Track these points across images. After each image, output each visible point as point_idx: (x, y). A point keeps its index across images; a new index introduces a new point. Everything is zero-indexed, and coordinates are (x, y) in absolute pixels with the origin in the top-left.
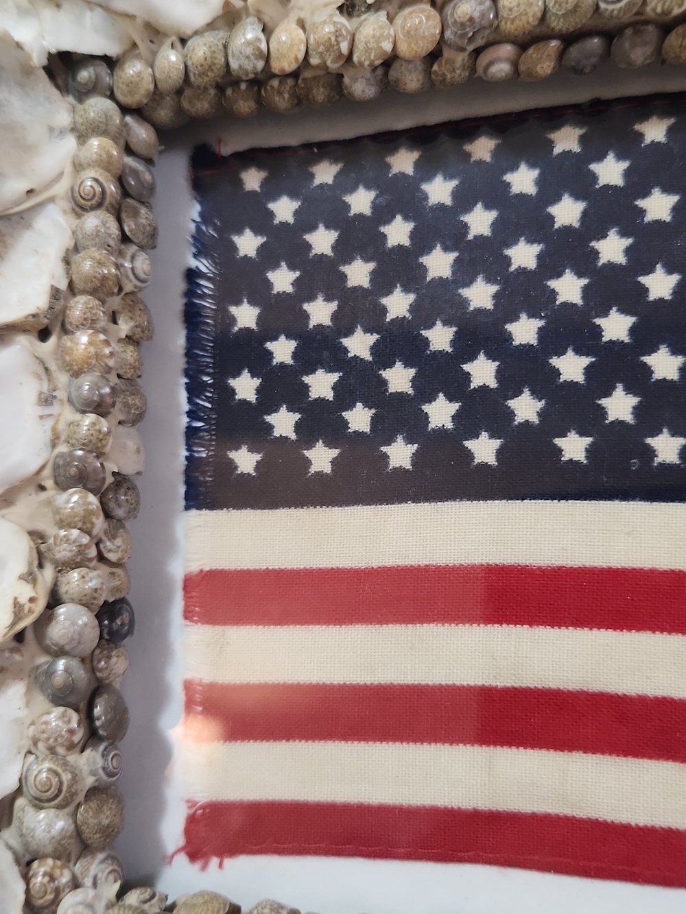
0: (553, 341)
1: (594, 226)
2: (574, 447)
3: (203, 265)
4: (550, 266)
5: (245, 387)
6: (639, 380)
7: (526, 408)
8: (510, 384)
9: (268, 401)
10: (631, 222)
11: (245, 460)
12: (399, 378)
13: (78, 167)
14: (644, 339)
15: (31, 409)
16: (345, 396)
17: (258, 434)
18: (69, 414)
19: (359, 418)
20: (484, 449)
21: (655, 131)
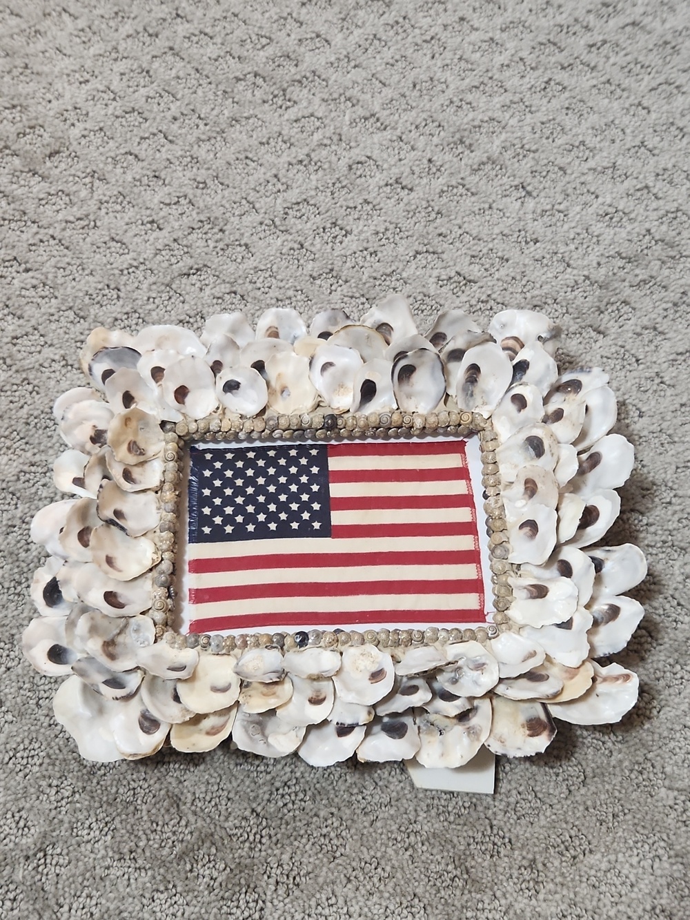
0: (289, 501)
1: (299, 474)
2: (295, 525)
3: (193, 478)
4: (289, 482)
5: (207, 511)
6: (310, 510)
7: (283, 516)
8: (279, 510)
9: (213, 514)
10: (309, 474)
11: (207, 530)
12: (250, 509)
13: (165, 451)
14: (311, 500)
15: (154, 511)
16: (235, 513)
17: (210, 523)
18: (164, 513)
19: (239, 519)
20: (273, 526)
21: (314, 452)
